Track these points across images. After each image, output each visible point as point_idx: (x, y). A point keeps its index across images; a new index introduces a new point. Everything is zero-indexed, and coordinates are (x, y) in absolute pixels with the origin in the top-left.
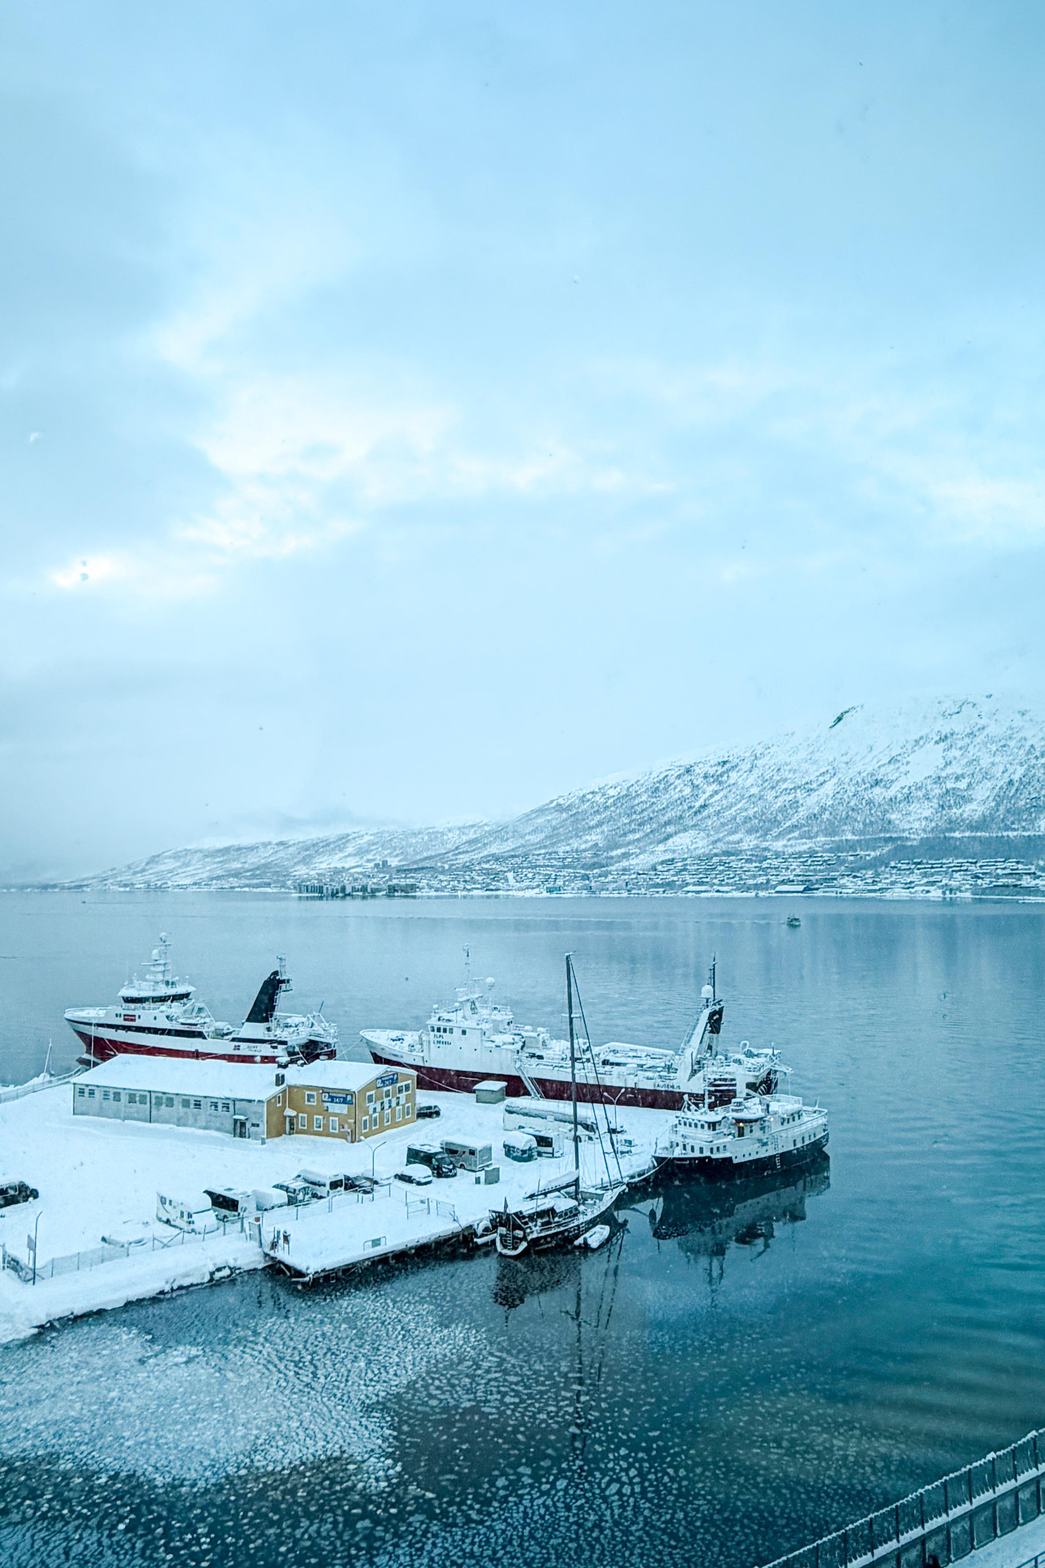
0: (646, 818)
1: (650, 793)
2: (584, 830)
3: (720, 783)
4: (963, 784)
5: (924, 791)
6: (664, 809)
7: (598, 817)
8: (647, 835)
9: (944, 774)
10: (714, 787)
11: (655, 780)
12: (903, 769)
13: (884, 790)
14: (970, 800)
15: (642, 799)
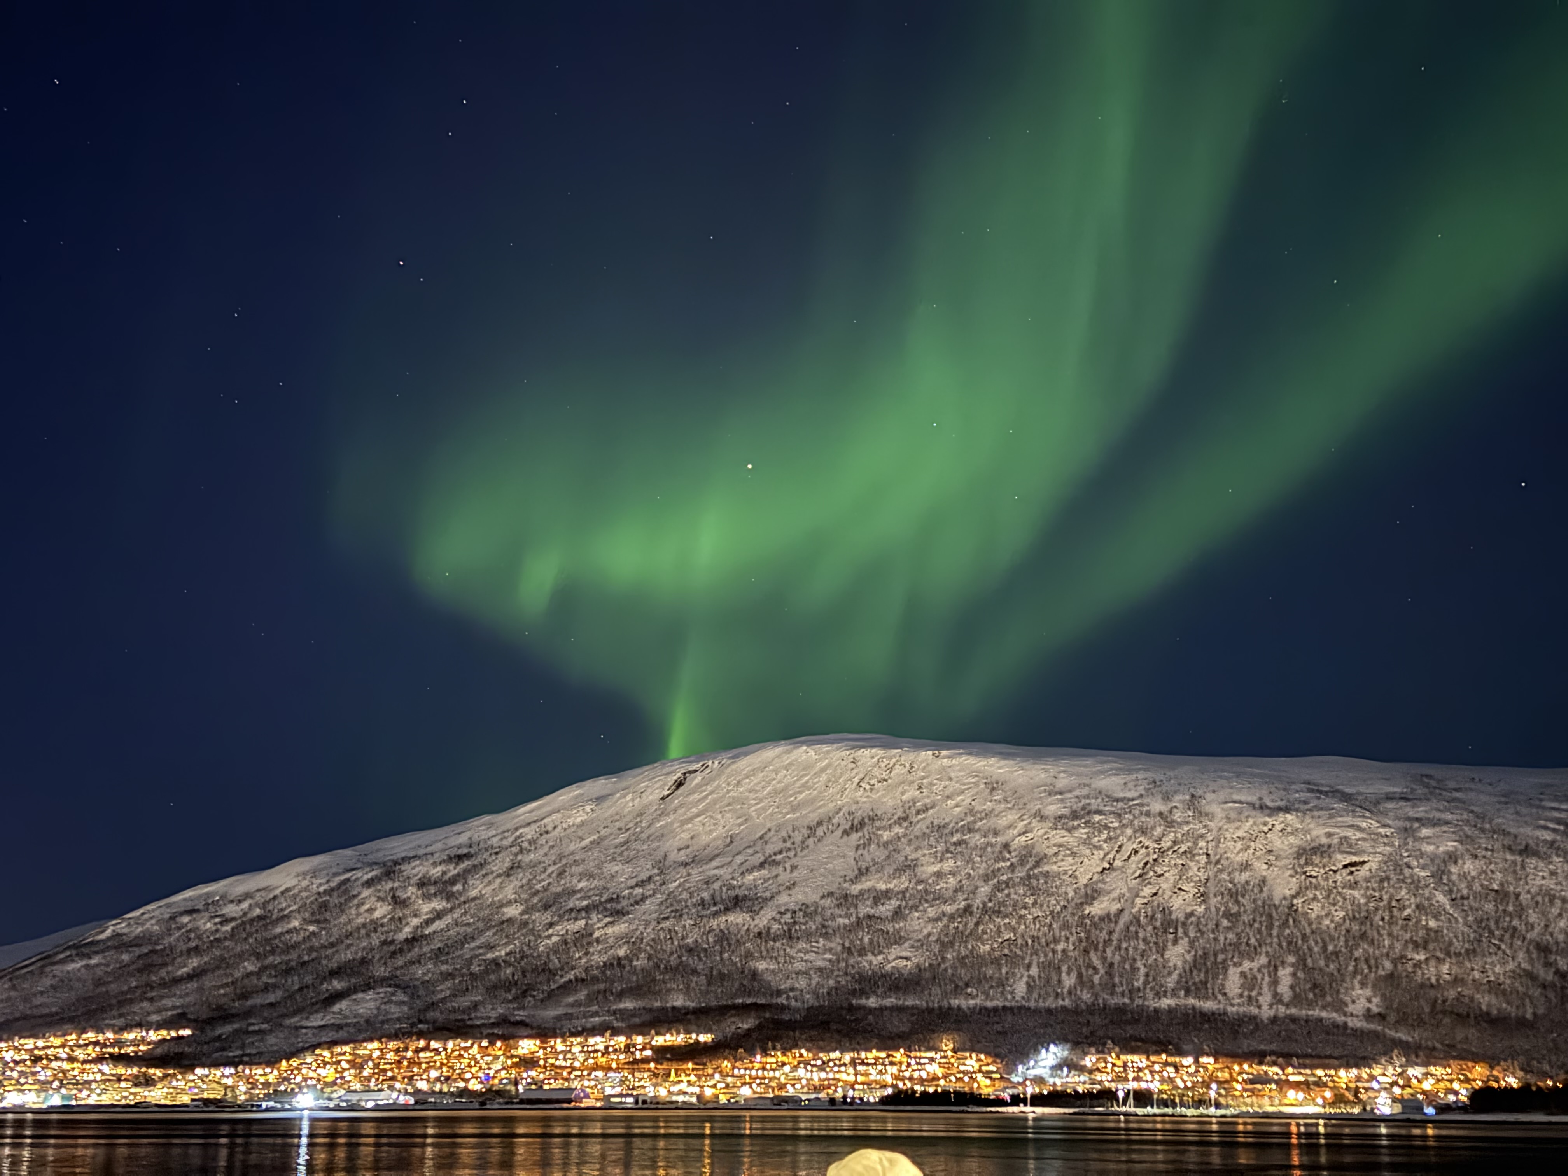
0: (293, 964)
1: (307, 915)
2: (164, 984)
3: (449, 896)
4: (886, 909)
5: (819, 919)
6: (332, 945)
7: (194, 962)
8: (291, 996)
9: (856, 889)
10: (438, 904)
11: (322, 889)
12: (785, 878)
13: (747, 917)
14: (898, 939)
15: (291, 926)
